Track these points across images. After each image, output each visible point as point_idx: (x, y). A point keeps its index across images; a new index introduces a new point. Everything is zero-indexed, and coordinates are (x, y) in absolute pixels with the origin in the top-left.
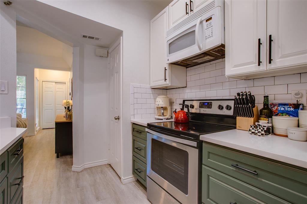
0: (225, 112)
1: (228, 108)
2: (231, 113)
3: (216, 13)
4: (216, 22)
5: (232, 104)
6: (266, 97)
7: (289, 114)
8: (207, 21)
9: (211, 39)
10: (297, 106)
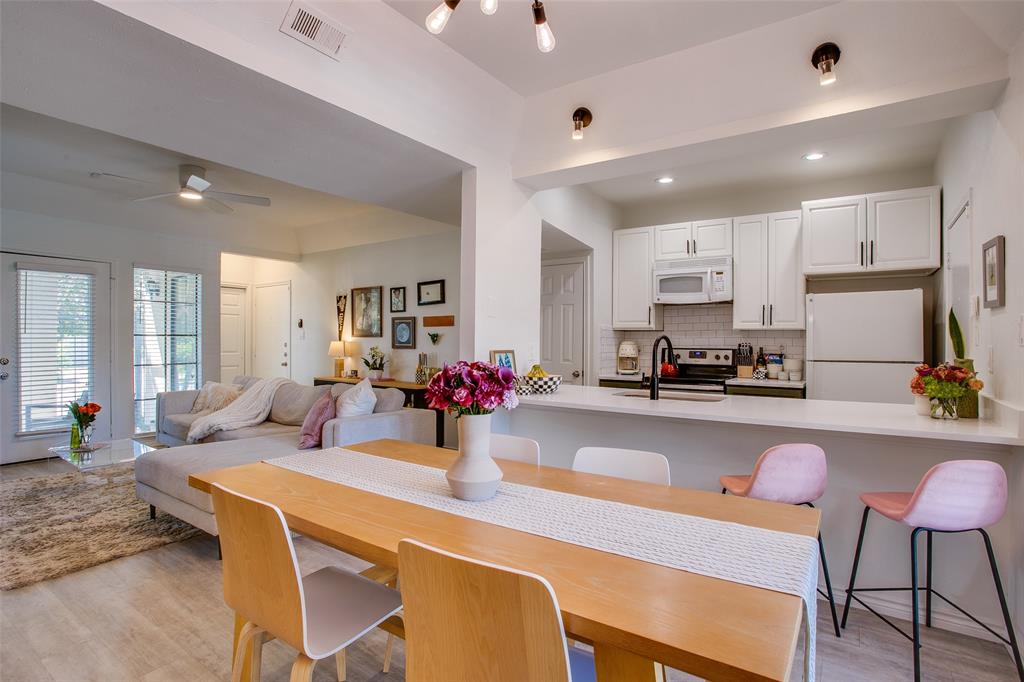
0: (722, 362)
1: (726, 357)
2: (730, 362)
3: (727, 269)
4: (727, 276)
5: (730, 353)
6: (761, 349)
7: (776, 362)
8: (718, 273)
9: (721, 293)
10: (781, 356)
